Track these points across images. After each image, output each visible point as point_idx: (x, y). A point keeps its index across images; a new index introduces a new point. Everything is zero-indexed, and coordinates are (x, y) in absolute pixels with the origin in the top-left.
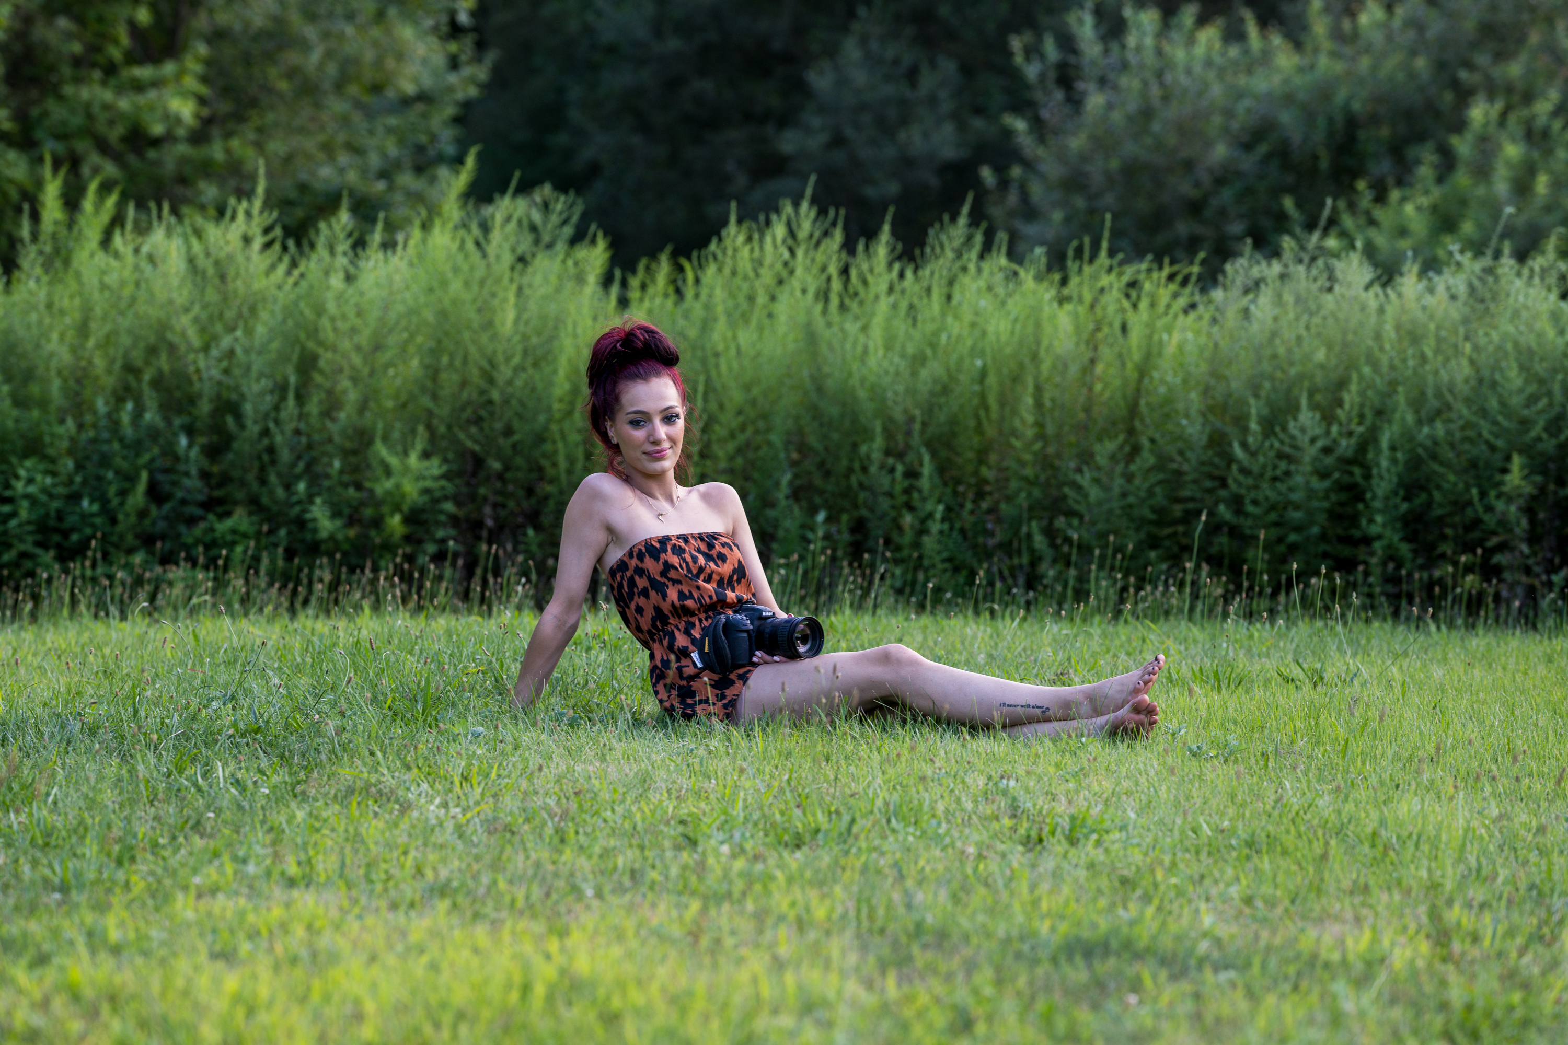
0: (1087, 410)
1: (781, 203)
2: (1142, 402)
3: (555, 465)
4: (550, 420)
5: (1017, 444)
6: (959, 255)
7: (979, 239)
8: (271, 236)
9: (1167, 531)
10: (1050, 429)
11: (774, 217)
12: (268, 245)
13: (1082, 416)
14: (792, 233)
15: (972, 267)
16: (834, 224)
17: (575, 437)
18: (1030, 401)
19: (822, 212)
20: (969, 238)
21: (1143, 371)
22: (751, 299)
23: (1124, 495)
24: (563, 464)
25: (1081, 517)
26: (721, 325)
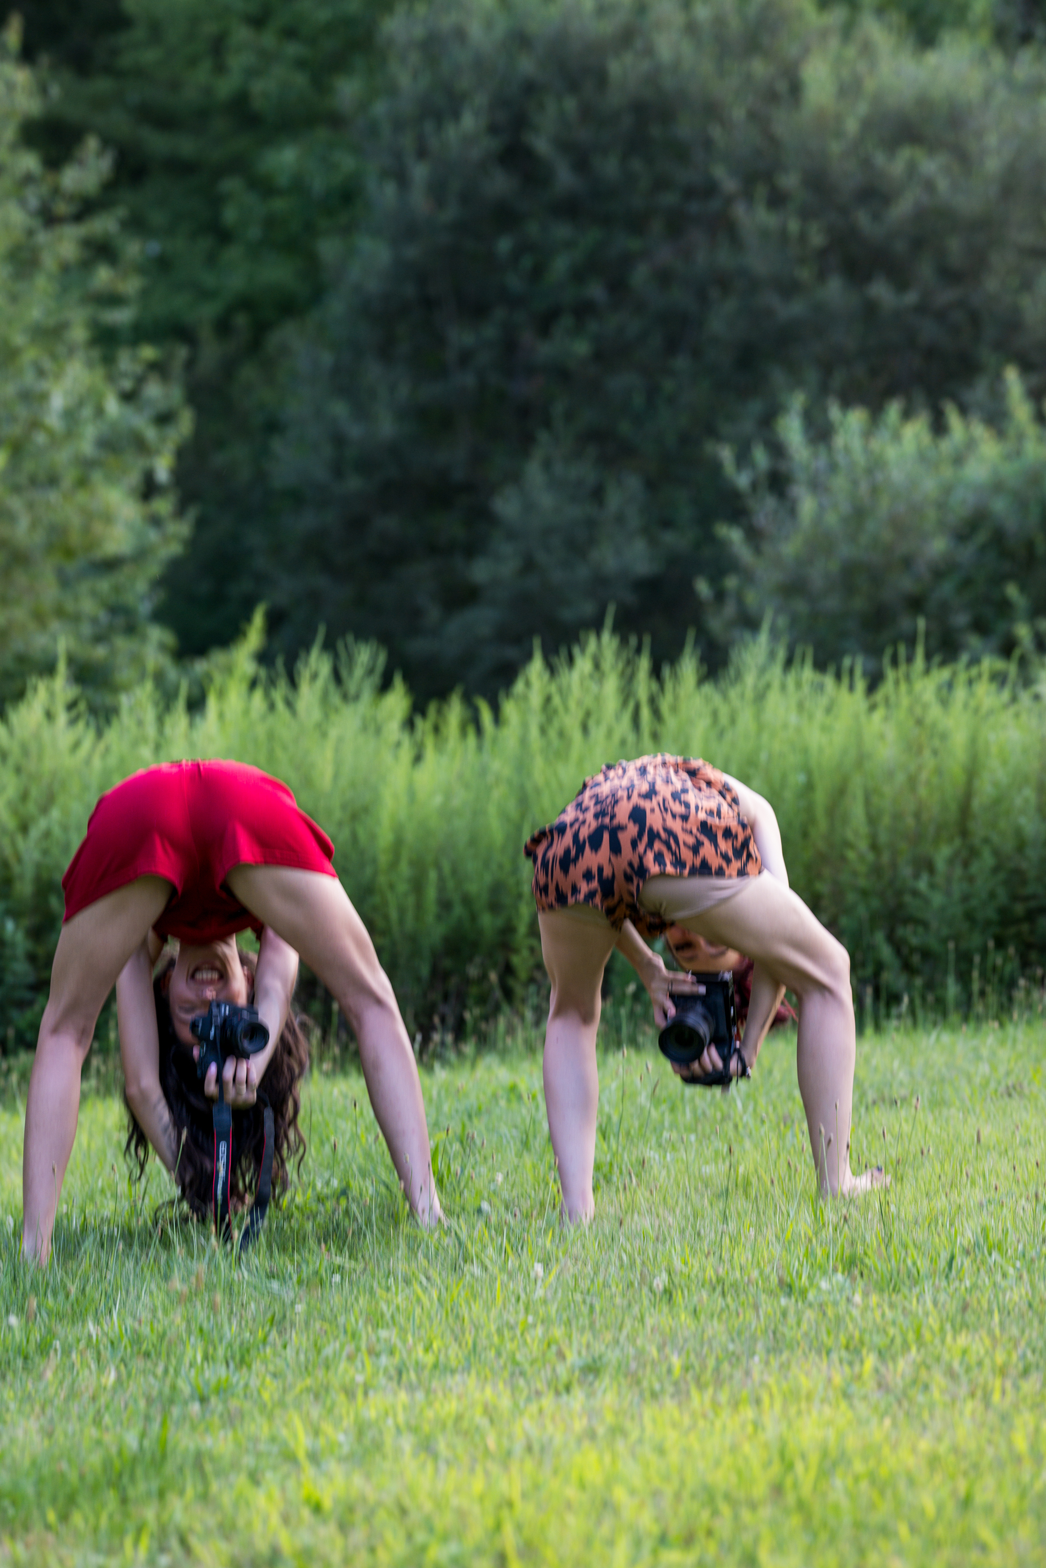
0: (917, 815)
1: (582, 635)
2: (976, 804)
3: (386, 917)
4: (375, 874)
5: (851, 855)
6: (763, 670)
7: (781, 654)
8: (74, 713)
9: (1012, 930)
10: (883, 838)
11: (576, 651)
12: (73, 722)
13: (910, 821)
14: (597, 665)
15: (776, 684)
16: (638, 651)
17: (402, 887)
18: (857, 812)
19: (624, 641)
20: (772, 655)
21: (972, 771)
22: (561, 734)
23: (966, 898)
24: (394, 915)
25: (925, 925)
26: (539, 763)
